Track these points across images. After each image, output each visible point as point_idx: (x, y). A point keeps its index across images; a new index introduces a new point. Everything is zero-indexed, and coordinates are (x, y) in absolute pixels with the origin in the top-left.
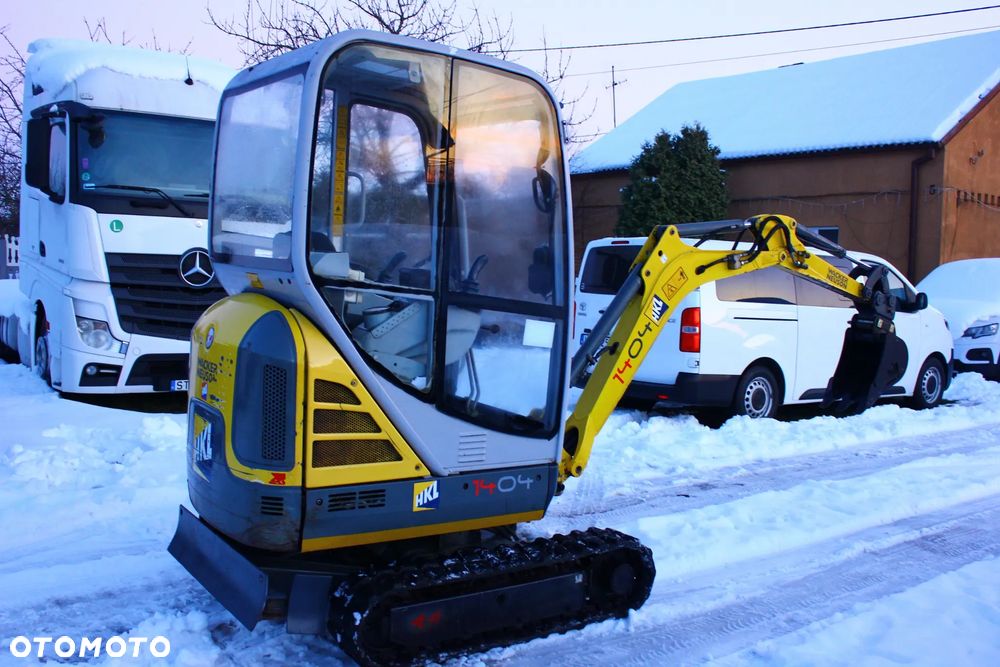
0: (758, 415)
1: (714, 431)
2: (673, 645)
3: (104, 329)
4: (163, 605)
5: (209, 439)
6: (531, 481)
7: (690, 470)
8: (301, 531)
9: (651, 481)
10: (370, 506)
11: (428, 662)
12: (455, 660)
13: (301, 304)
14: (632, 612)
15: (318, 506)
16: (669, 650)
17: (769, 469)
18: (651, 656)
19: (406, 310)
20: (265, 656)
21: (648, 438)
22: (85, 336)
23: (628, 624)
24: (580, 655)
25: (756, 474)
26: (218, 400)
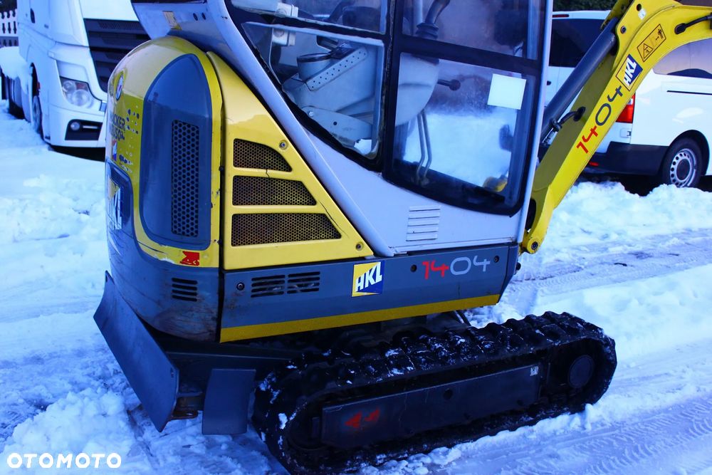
0: (681, 184)
1: (642, 199)
2: (637, 451)
3: (86, 89)
4: (89, 375)
5: (119, 206)
6: (489, 263)
7: (623, 236)
8: (218, 319)
9: (587, 246)
10: (302, 291)
11: (363, 465)
12: (394, 462)
13: (221, 46)
14: (589, 406)
15: (238, 292)
16: (633, 457)
17: (699, 239)
18: (614, 466)
19: (349, 57)
20: (184, 447)
21: (580, 203)
22: (69, 95)
23: (584, 419)
24: (534, 460)
25: (688, 244)
26: (126, 162)
